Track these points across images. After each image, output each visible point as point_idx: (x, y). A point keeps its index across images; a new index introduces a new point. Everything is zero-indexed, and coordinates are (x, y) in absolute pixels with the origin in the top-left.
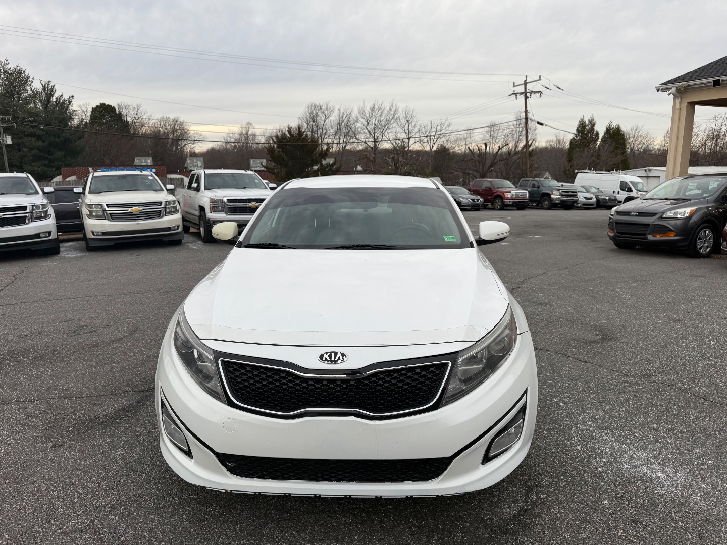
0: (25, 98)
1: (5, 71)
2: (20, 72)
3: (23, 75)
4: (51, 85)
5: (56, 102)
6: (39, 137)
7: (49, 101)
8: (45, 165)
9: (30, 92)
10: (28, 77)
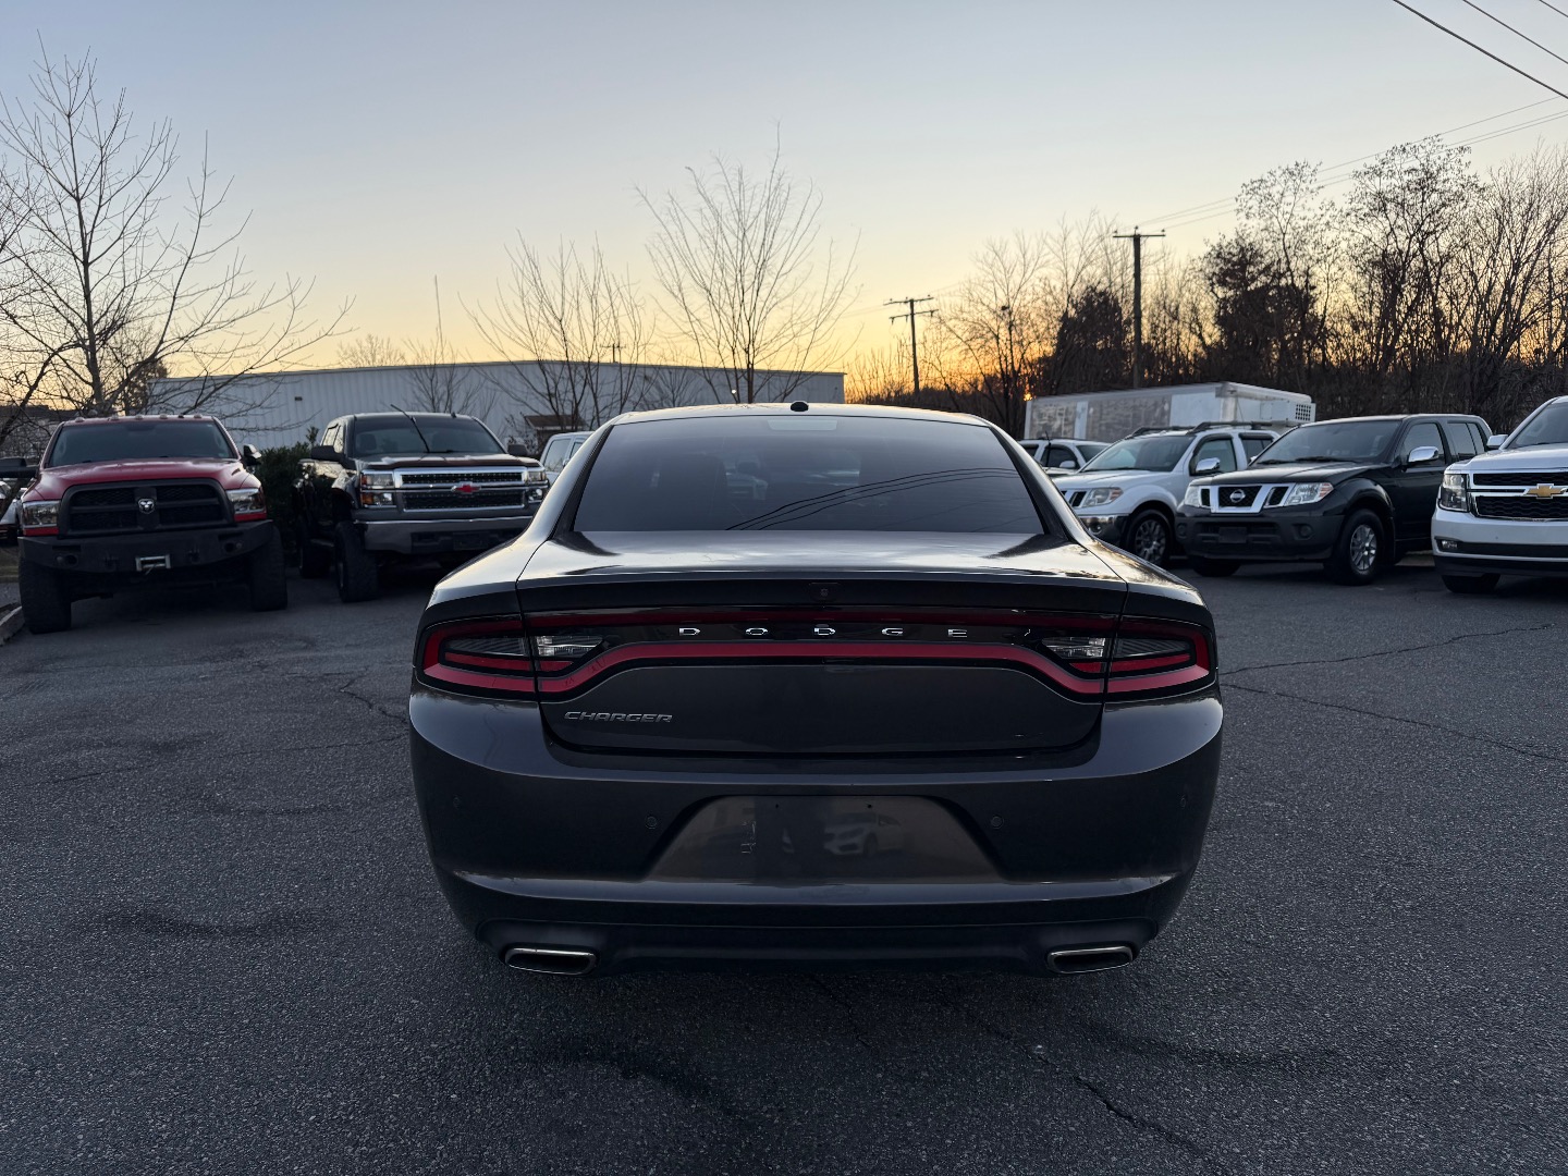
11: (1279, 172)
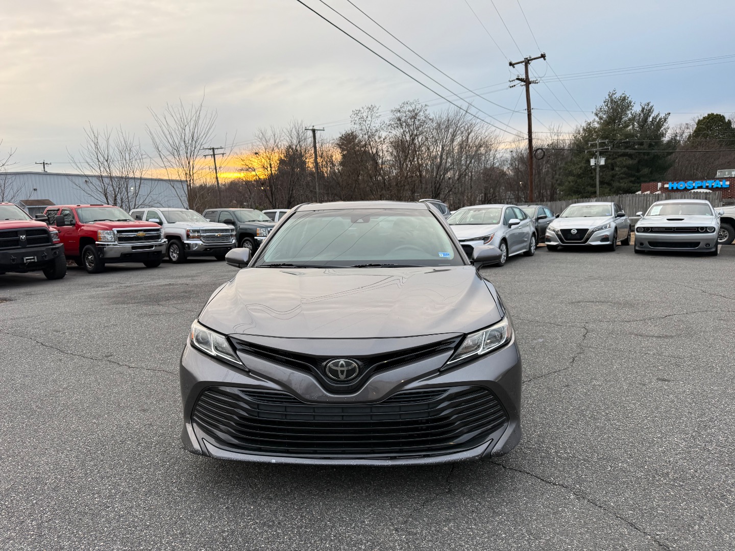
0: (625, 122)
1: (612, 100)
2: (624, 99)
3: (627, 101)
4: (650, 106)
5: (653, 120)
6: (630, 156)
7: (645, 120)
8: (631, 182)
9: (630, 115)
10: (630, 103)
11: (366, 108)
